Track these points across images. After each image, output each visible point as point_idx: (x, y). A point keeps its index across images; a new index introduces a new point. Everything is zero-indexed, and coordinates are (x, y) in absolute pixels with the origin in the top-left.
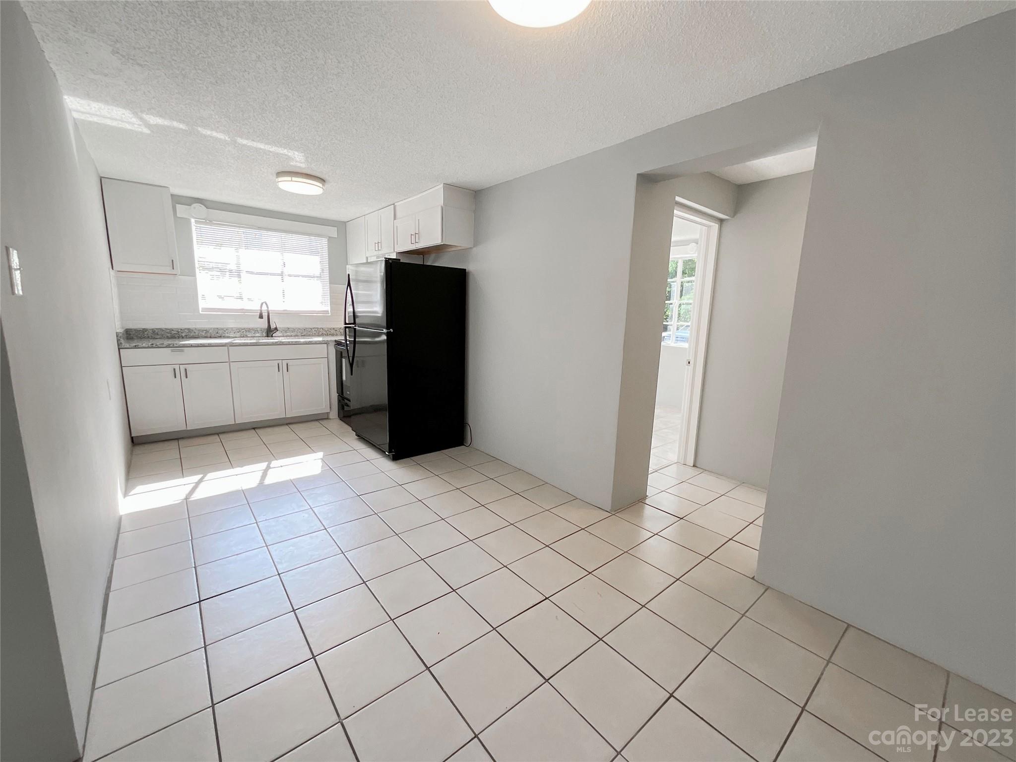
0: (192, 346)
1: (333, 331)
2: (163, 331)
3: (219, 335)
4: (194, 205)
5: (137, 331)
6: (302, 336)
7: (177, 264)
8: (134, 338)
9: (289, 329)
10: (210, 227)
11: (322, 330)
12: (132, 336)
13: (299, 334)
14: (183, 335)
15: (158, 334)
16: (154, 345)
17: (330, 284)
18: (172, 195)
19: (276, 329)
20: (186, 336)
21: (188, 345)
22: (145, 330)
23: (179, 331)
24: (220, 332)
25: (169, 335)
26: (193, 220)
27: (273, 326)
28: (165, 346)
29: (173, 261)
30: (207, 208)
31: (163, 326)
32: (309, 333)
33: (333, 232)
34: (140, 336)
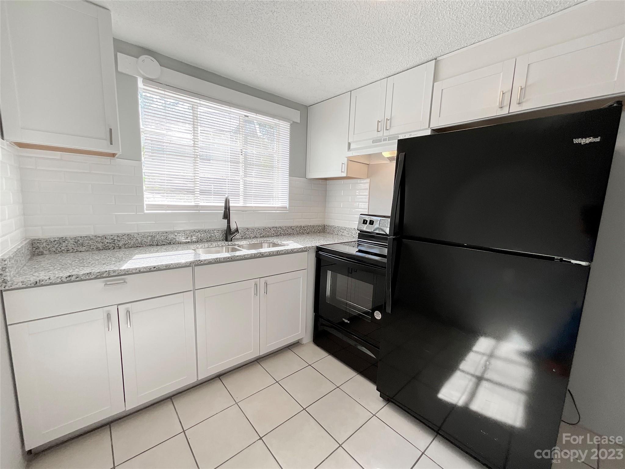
0: (139, 271)
1: (290, 231)
2: (91, 239)
3: (168, 242)
4: (143, 57)
5: (49, 242)
6: (261, 237)
7: (118, 136)
8: (45, 252)
9: (248, 229)
10: (163, 92)
11: (280, 229)
12: (41, 250)
13: (258, 235)
14: (121, 244)
15: (82, 245)
16: (73, 278)
17: (290, 176)
18: (114, 39)
19: (237, 230)
20: (125, 245)
21: (134, 271)
22: (63, 240)
23: (115, 238)
24: (171, 236)
25: (100, 245)
26: (140, 81)
27: (233, 227)
28: (93, 277)
29: (111, 130)
30: (160, 66)
31: (91, 232)
32: (268, 233)
33: (296, 116)
34: (54, 249)
